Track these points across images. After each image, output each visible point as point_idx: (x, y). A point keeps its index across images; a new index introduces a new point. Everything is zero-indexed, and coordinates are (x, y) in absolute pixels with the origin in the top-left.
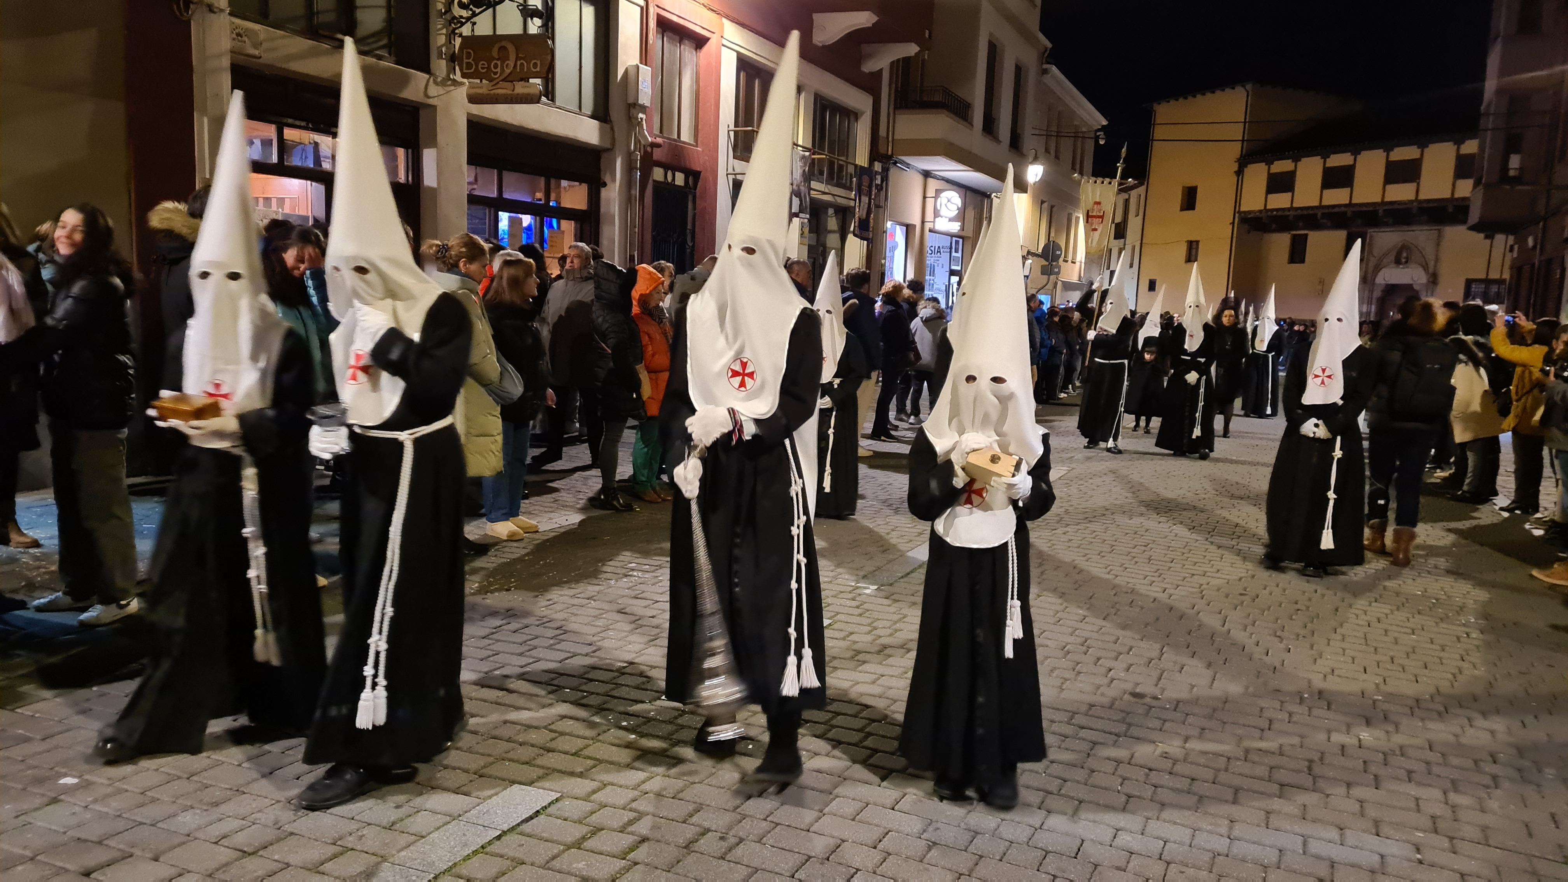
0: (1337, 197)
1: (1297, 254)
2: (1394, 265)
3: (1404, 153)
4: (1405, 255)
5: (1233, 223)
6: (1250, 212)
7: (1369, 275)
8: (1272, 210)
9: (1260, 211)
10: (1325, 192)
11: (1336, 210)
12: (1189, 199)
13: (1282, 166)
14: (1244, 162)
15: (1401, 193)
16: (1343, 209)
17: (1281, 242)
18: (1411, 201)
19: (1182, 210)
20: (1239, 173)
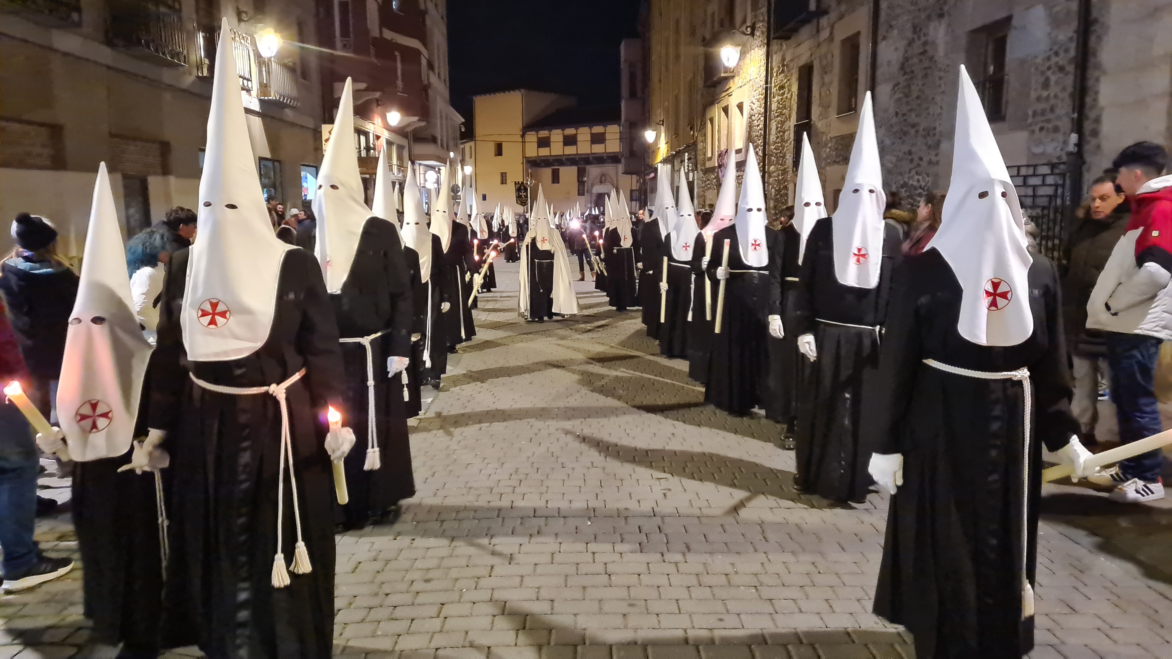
0: (570, 150)
1: (556, 178)
2: (599, 184)
3: (598, 129)
4: (603, 178)
5: (523, 163)
6: (531, 157)
7: (589, 189)
8: (541, 157)
9: (536, 157)
10: (565, 147)
11: (571, 157)
12: (499, 150)
13: (543, 133)
14: (525, 130)
15: (598, 149)
16: (574, 157)
17: (547, 173)
18: (603, 153)
19: (495, 155)
20: (523, 136)
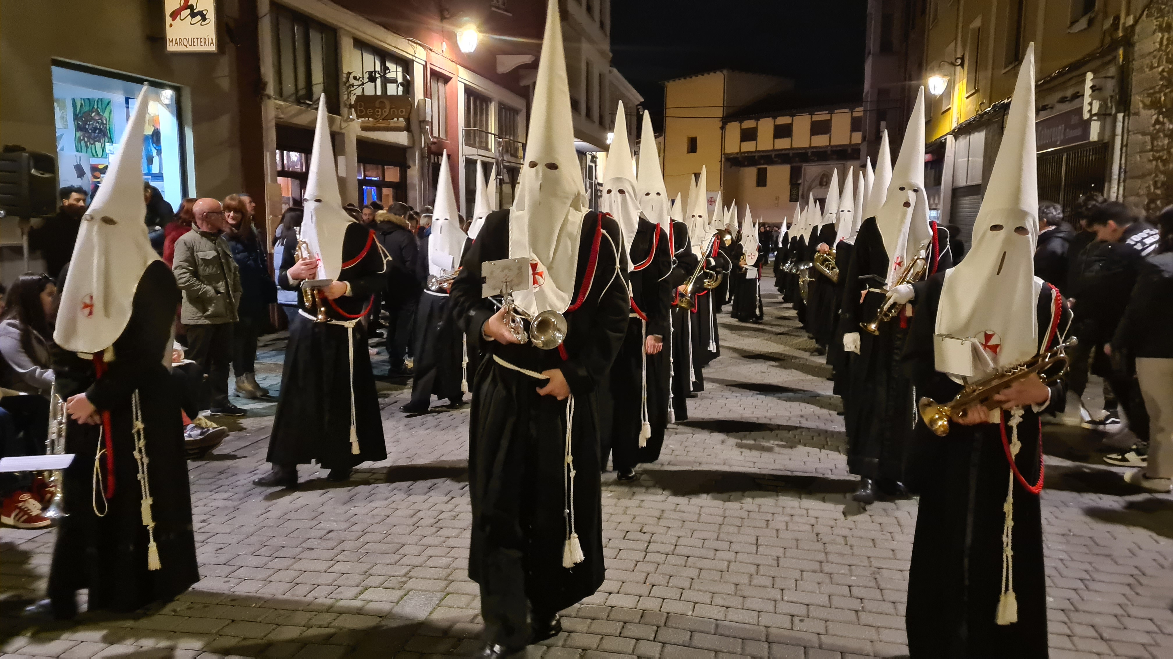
0: (783, 144)
1: (761, 181)
2: (819, 187)
3: (821, 116)
4: (825, 180)
5: (721, 161)
6: (731, 154)
7: (805, 193)
8: (744, 153)
9: (737, 153)
10: (776, 140)
11: (783, 152)
12: (693, 146)
13: (749, 124)
14: (726, 120)
15: (820, 141)
16: (787, 152)
17: (750, 174)
18: (827, 146)
19: (688, 152)
20: (723, 128)
